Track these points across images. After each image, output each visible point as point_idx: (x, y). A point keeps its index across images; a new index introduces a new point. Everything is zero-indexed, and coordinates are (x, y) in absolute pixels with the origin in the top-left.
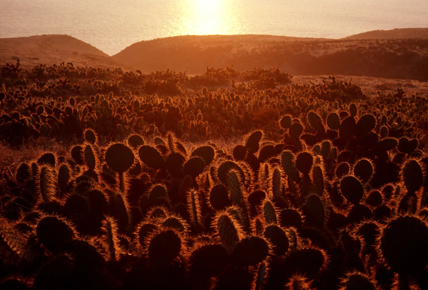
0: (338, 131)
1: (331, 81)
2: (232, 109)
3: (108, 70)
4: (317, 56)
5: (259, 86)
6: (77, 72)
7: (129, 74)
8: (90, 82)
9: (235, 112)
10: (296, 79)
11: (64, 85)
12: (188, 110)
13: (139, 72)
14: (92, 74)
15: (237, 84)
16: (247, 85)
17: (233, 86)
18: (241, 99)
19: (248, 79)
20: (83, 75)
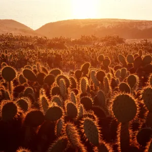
0: (133, 64)
1: (145, 42)
2: (89, 56)
3: (31, 37)
4: (141, 29)
5: (108, 45)
6: (14, 38)
7: (40, 39)
8: (19, 43)
9: (90, 57)
10: (128, 41)
11: (6, 45)
12: (67, 56)
13: (45, 37)
14: (22, 39)
15: (96, 44)
16: (101, 44)
17: (94, 45)
18: (94, 50)
19: (102, 41)
20: (17, 40)
